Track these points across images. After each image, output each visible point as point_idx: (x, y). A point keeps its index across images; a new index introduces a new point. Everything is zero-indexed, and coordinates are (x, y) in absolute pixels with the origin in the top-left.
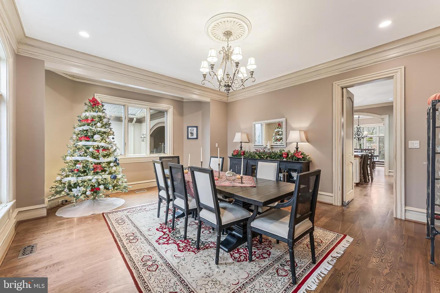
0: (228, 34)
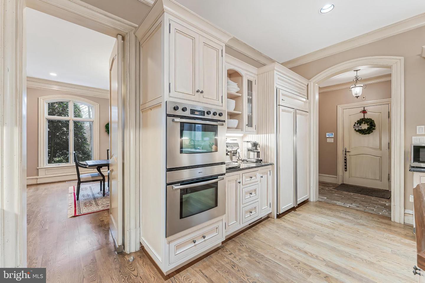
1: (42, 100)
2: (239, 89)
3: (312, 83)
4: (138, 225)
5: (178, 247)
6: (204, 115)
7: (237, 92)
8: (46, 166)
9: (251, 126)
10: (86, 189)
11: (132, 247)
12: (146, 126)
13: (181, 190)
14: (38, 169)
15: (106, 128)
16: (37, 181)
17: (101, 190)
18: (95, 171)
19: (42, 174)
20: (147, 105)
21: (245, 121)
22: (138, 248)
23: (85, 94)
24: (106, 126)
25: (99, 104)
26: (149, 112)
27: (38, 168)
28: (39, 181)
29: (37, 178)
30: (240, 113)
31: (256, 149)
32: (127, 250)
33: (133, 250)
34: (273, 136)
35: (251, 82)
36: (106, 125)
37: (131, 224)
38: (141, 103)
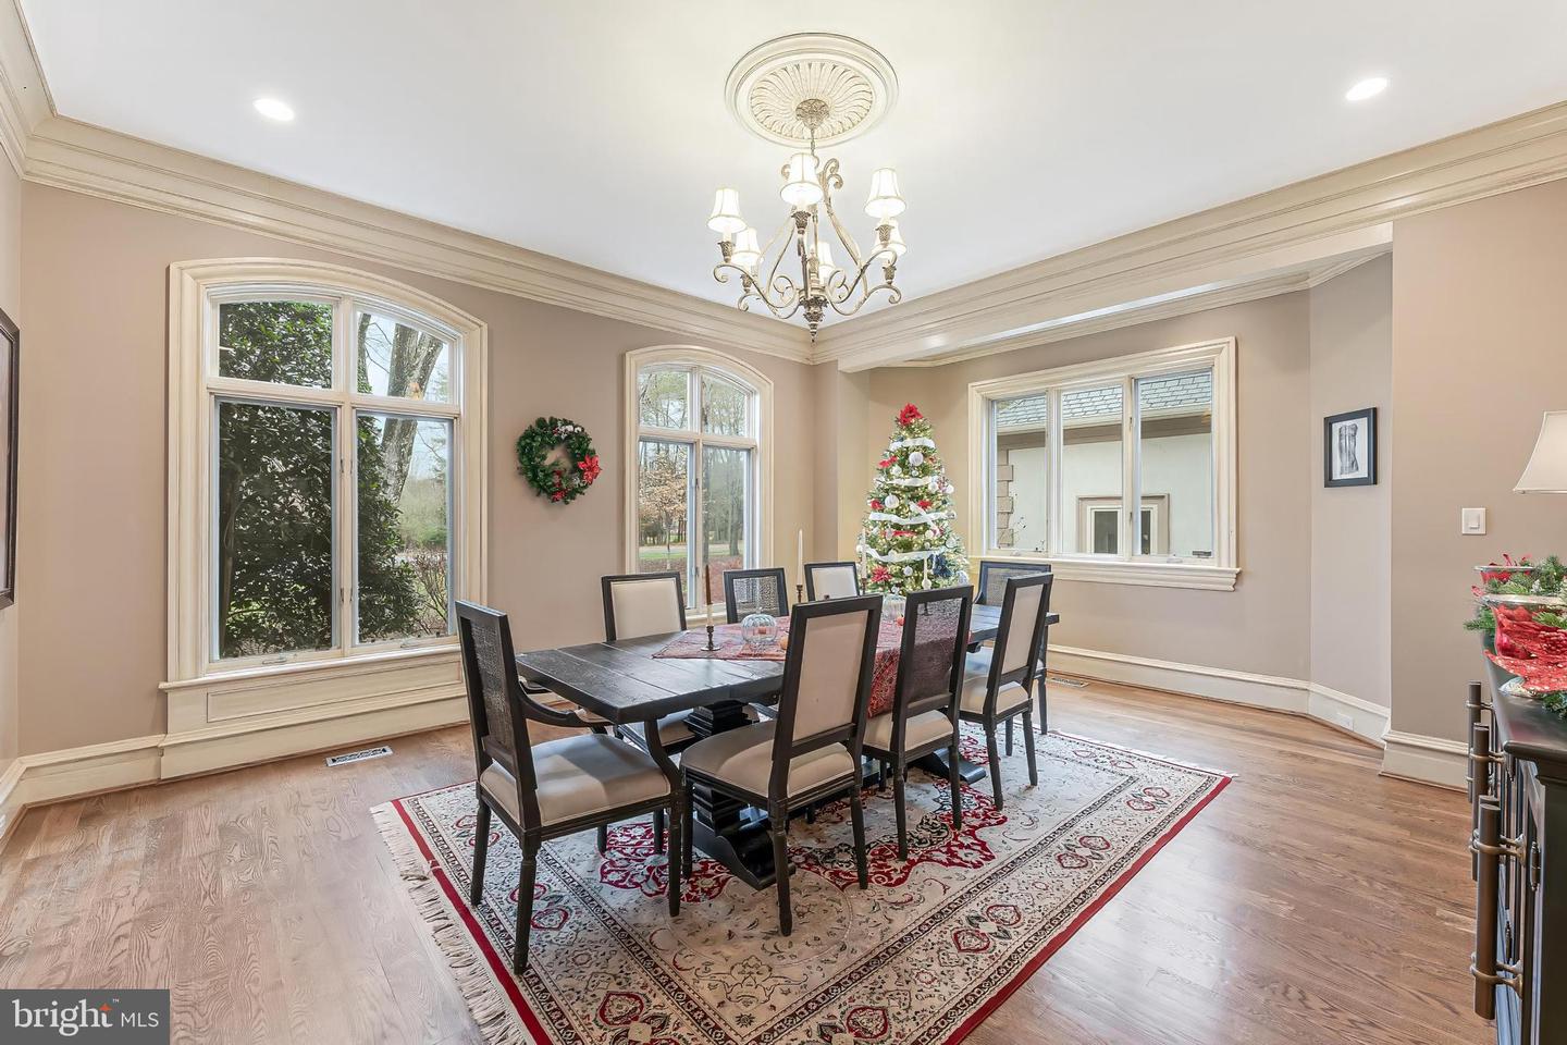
0: (812, 110)
1: (188, 279)
8: (208, 671)
14: (163, 694)
15: (523, 453)
16: (158, 767)
19: (186, 721)
24: (519, 443)
25: (485, 326)
27: (162, 685)
28: (173, 767)
29: (162, 749)
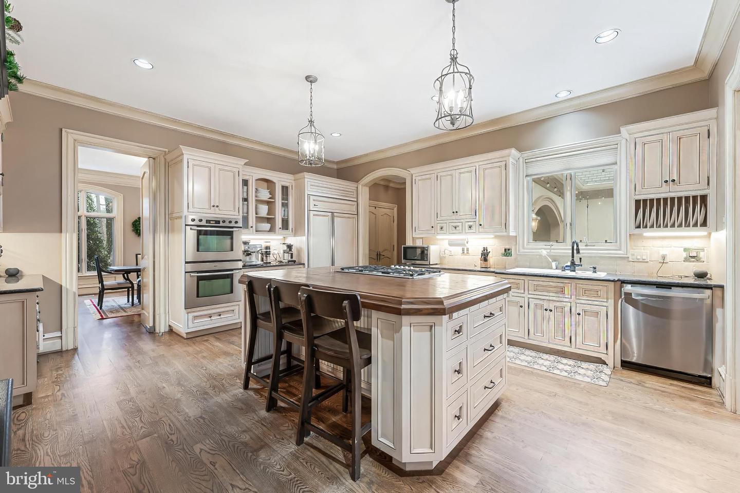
2: (271, 196)
3: (360, 186)
4: (167, 312)
5: (195, 317)
6: (219, 223)
7: (270, 198)
9: (287, 229)
10: (107, 301)
11: (162, 328)
12: (173, 231)
13: (198, 277)
17: (128, 301)
18: (120, 279)
20: (174, 215)
21: (279, 223)
22: (167, 329)
23: (103, 182)
24: (133, 224)
25: (122, 195)
26: (175, 221)
30: (273, 217)
31: (290, 250)
32: (157, 331)
33: (162, 330)
34: (304, 238)
35: (287, 188)
36: (134, 222)
37: (160, 310)
38: (169, 213)
